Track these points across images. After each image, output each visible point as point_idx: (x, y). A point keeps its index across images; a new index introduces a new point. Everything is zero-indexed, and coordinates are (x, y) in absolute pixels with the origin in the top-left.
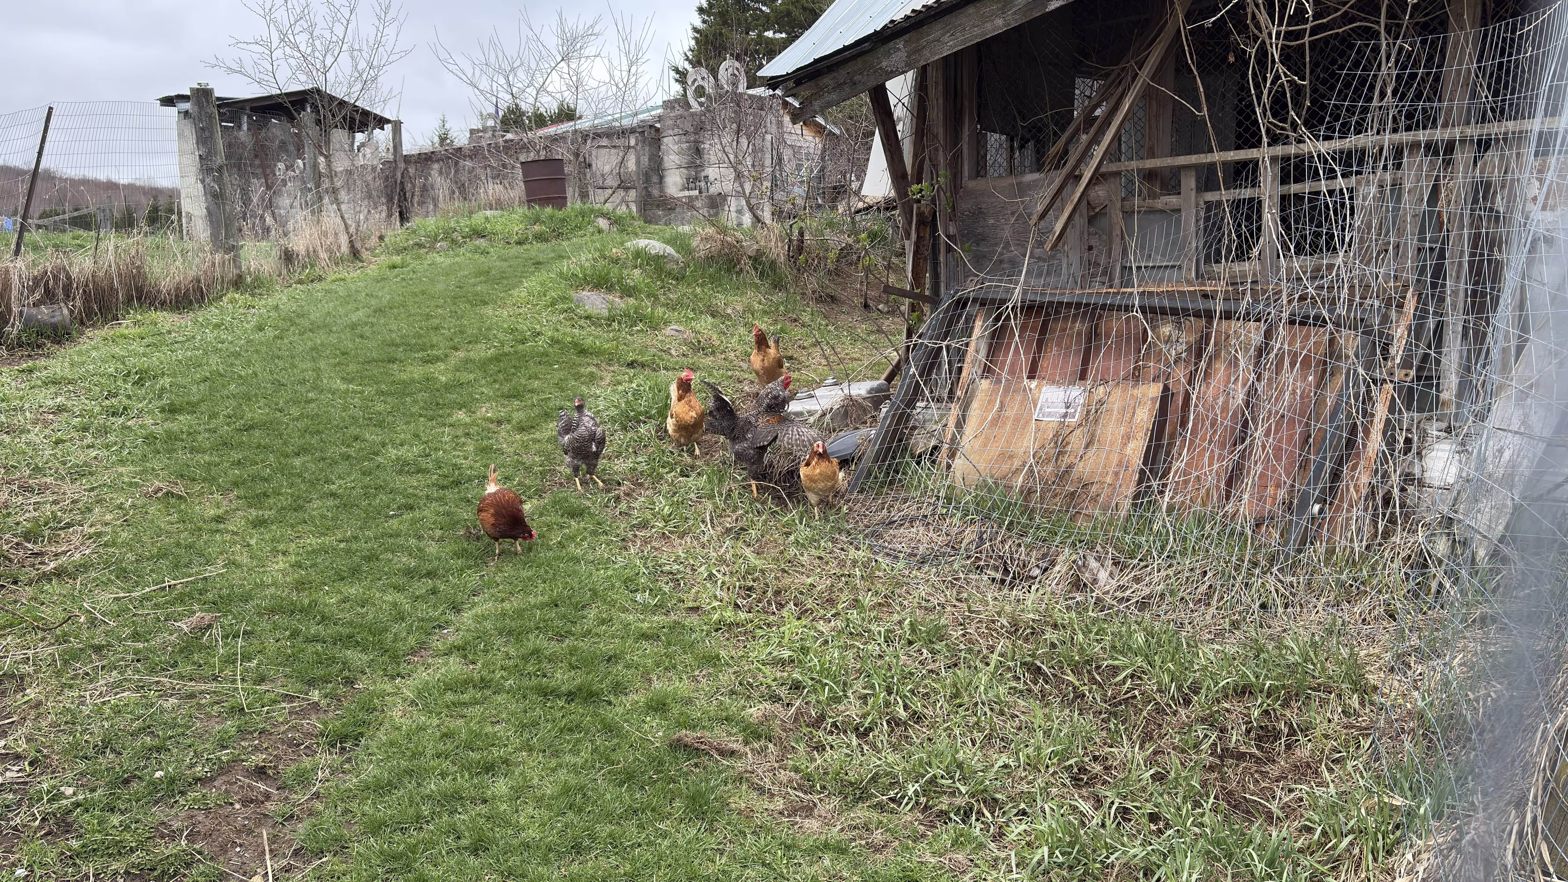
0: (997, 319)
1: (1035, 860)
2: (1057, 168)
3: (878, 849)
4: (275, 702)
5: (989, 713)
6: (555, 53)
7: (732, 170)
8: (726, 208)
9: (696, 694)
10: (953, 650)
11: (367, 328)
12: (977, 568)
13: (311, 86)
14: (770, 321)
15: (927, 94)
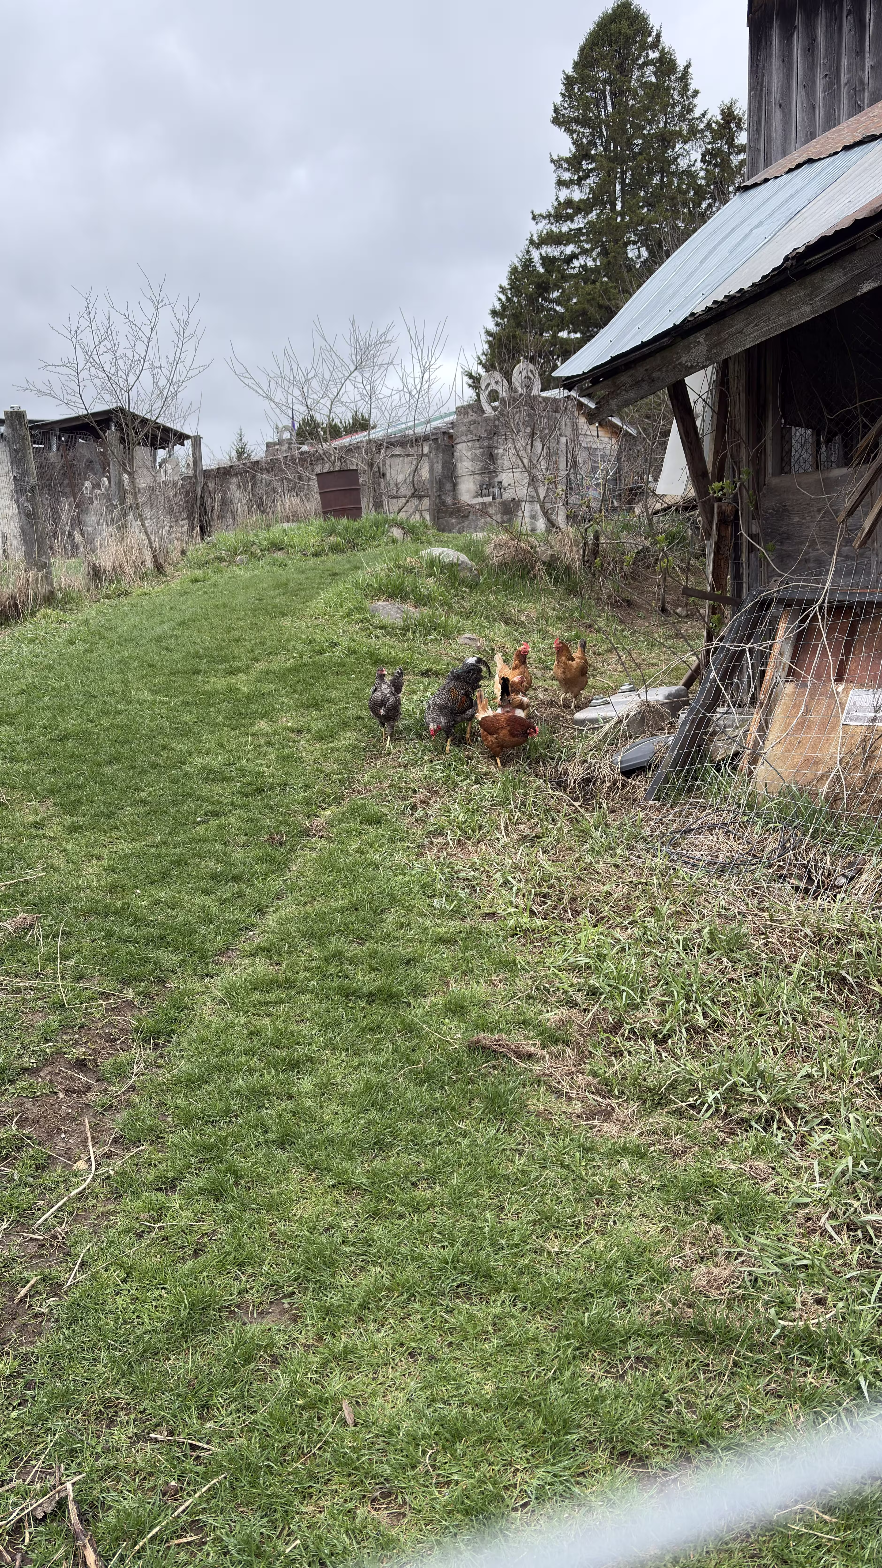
0: (803, 621)
1: (839, 1170)
2: (866, 462)
3: (677, 1155)
4: (92, 999)
5: (791, 1022)
6: (348, 362)
7: (526, 474)
8: (520, 514)
9: (493, 998)
10: (754, 959)
11: (171, 641)
12: (780, 877)
13: (115, 405)
14: (564, 627)
15: (728, 389)
